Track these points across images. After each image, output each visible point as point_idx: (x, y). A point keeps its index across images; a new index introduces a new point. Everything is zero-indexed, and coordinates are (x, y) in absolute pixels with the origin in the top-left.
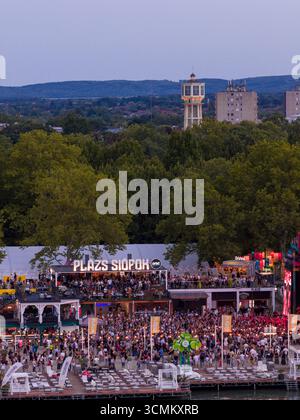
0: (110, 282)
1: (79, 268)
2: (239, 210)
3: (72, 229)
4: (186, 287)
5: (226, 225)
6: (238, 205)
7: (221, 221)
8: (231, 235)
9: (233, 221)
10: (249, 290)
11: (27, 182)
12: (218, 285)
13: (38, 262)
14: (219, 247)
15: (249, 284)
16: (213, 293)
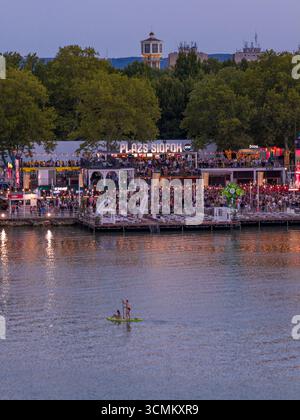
0: (150, 162)
1: (124, 151)
2: (252, 106)
3: (112, 123)
4: (212, 167)
5: (241, 119)
6: (251, 102)
7: (237, 116)
8: (246, 128)
9: (247, 115)
10: (264, 169)
11: (66, 88)
12: (238, 166)
13: (82, 151)
14: (235, 138)
15: (263, 165)
16: (235, 172)
